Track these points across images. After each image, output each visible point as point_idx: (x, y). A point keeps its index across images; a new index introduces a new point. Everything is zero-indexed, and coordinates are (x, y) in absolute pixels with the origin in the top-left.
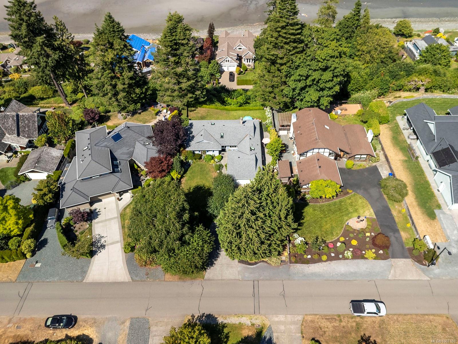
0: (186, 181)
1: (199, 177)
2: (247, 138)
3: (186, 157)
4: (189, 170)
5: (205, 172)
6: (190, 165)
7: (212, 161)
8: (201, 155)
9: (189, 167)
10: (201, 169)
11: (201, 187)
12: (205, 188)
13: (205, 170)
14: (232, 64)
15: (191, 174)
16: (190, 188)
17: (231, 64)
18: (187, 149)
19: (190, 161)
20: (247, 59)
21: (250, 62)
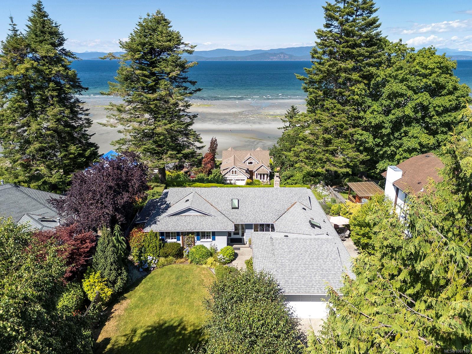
0: (126, 309)
1: (168, 300)
2: (298, 208)
3: (140, 250)
4: (143, 281)
5: (188, 286)
6: (148, 271)
7: (210, 260)
8: (183, 248)
9: (145, 276)
10: (178, 278)
11: (172, 328)
12: (184, 329)
13: (188, 282)
14: (241, 176)
15: (147, 290)
16: (134, 331)
17: (239, 176)
18: (148, 229)
19: (150, 258)
20: (261, 175)
21: (264, 179)
